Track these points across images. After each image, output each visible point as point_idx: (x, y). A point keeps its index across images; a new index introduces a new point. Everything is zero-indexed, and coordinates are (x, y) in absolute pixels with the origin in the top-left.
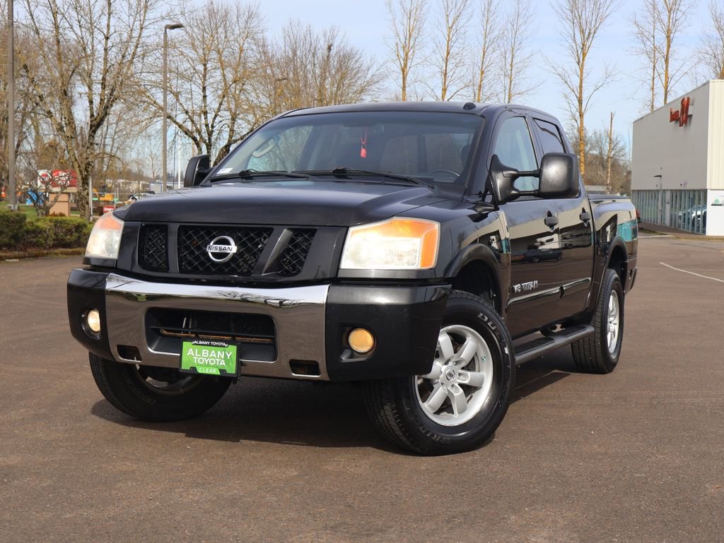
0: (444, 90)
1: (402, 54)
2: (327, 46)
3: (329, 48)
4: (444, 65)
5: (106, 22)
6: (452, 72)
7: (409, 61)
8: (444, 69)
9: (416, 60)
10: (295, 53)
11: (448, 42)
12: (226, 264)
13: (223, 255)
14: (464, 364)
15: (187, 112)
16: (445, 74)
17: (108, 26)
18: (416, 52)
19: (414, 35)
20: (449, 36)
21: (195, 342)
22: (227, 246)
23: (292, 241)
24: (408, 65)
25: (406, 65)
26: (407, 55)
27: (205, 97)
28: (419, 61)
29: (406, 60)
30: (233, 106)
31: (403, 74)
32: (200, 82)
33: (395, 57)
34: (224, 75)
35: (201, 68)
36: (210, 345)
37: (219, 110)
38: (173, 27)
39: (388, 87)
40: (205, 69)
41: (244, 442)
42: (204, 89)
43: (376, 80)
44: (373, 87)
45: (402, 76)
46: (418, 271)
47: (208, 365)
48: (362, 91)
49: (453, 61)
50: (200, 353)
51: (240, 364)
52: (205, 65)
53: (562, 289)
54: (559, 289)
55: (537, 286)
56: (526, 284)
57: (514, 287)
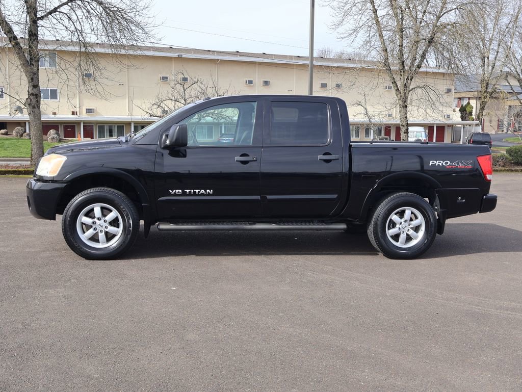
53: (263, 198)
54: (258, 197)
55: (211, 193)
56: (192, 191)
57: (171, 191)
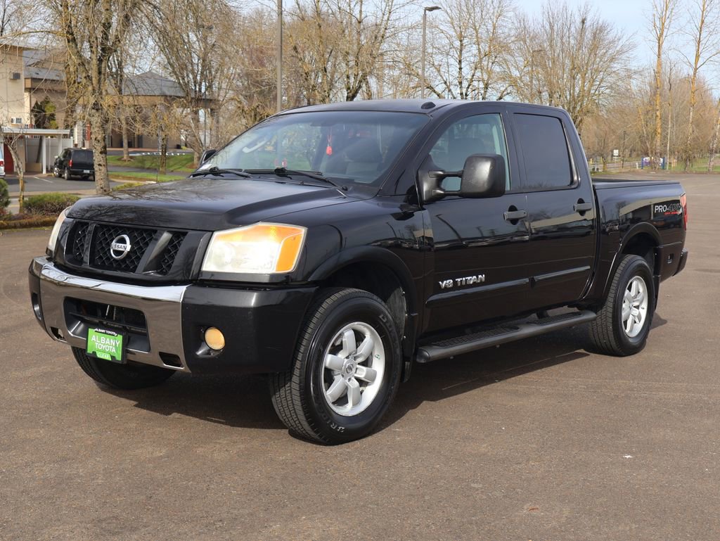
0: (698, 56)
1: (658, 24)
2: (581, 21)
3: (583, 22)
4: (699, 34)
5: (359, 9)
6: (706, 40)
7: (665, 30)
8: (698, 37)
9: (672, 30)
10: (552, 27)
11: (703, 12)
12: (123, 260)
13: (121, 253)
14: (360, 360)
15: (445, 83)
16: (699, 42)
17: (361, 11)
18: (673, 22)
19: (670, 6)
20: (704, 6)
21: (96, 330)
22: (123, 245)
23: (171, 241)
24: (664, 34)
25: (661, 34)
26: (663, 24)
27: (460, 69)
28: (675, 30)
29: (662, 30)
30: (485, 77)
31: (659, 43)
32: (457, 56)
33: (652, 28)
34: (479, 49)
35: (457, 43)
36: (105, 333)
37: (472, 81)
38: (431, 9)
39: (636, 56)
40: (462, 45)
41: (176, 415)
42: (460, 62)
43: (625, 49)
44: (624, 56)
45: (657, 44)
46: (272, 276)
47: (104, 352)
48: (612, 59)
49: (707, 30)
50: (100, 339)
51: (125, 351)
52: (461, 41)
53: (532, 280)
54: (527, 280)
55: (483, 280)
56: (464, 279)
57: (440, 283)
